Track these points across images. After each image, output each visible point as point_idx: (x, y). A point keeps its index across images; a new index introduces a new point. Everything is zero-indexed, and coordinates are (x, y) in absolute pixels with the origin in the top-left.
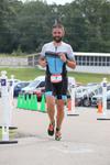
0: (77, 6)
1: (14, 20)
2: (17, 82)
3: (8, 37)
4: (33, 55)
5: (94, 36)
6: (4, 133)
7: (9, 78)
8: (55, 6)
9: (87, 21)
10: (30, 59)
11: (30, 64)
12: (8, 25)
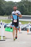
0: (22, 3)
1: (4, 6)
2: (5, 24)
3: (3, 11)
4: (10, 16)
5: (26, 11)
6: (1, 38)
7: (3, 22)
8: (16, 2)
9: (24, 7)
10: (9, 17)
11: (9, 19)
12: (2, 8)
